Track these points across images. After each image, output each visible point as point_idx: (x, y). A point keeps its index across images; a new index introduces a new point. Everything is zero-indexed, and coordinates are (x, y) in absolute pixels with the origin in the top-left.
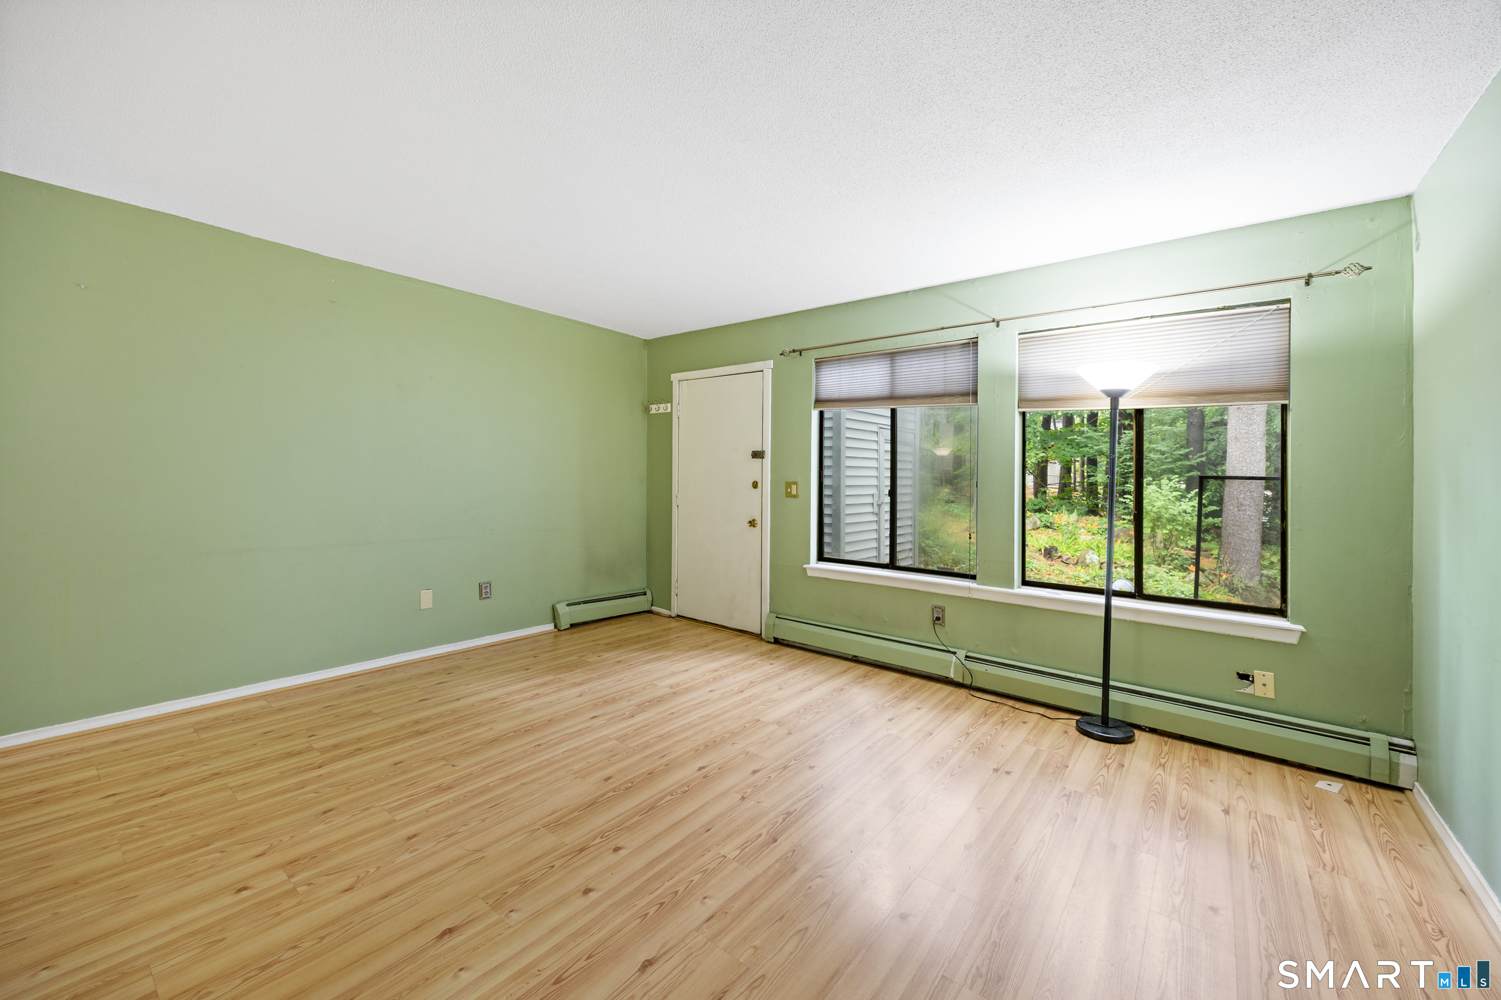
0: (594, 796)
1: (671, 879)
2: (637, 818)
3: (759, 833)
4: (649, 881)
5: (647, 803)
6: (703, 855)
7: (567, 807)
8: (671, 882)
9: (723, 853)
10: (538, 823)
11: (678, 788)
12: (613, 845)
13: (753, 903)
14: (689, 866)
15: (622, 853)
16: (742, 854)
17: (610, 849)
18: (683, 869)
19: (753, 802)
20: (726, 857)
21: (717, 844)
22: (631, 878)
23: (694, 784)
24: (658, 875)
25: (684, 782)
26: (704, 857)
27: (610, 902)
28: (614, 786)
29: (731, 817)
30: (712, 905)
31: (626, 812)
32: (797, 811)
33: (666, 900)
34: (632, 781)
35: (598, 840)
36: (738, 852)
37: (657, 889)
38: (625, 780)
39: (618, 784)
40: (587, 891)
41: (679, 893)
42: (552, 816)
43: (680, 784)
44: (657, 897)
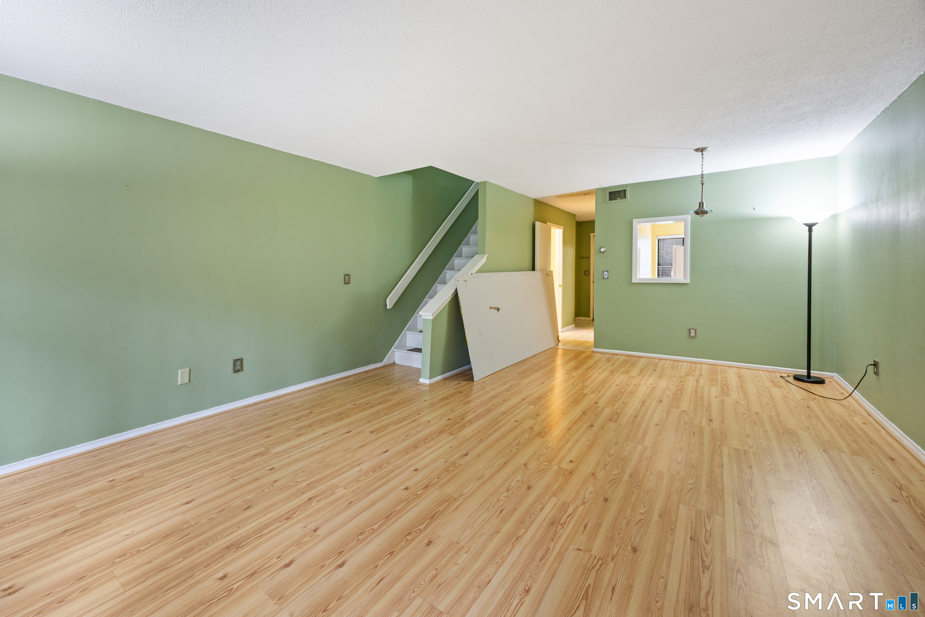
0: (434, 524)
1: (376, 477)
2: (398, 508)
3: (317, 503)
4: (387, 475)
5: (393, 521)
6: (357, 488)
7: (450, 513)
8: (376, 475)
9: (345, 490)
10: (462, 501)
11: (368, 537)
12: (410, 491)
13: (338, 470)
14: (366, 483)
15: (403, 487)
16: (334, 490)
17: (411, 489)
18: (369, 481)
19: (309, 527)
20: (344, 488)
21: (347, 494)
22: (396, 476)
23: (352, 543)
24: (382, 478)
25: (361, 545)
26: (356, 488)
27: (404, 467)
28: (422, 536)
29: (331, 514)
30: (358, 468)
31: (407, 512)
32: (278, 522)
33: (378, 469)
34: (408, 542)
35: (419, 493)
36: (335, 492)
37: (383, 473)
38: (414, 543)
39: (418, 538)
40: (416, 470)
41: (372, 472)
42: (456, 506)
43: (365, 542)
44: (382, 470)
